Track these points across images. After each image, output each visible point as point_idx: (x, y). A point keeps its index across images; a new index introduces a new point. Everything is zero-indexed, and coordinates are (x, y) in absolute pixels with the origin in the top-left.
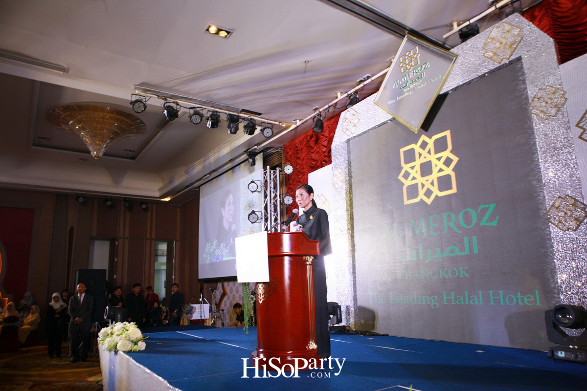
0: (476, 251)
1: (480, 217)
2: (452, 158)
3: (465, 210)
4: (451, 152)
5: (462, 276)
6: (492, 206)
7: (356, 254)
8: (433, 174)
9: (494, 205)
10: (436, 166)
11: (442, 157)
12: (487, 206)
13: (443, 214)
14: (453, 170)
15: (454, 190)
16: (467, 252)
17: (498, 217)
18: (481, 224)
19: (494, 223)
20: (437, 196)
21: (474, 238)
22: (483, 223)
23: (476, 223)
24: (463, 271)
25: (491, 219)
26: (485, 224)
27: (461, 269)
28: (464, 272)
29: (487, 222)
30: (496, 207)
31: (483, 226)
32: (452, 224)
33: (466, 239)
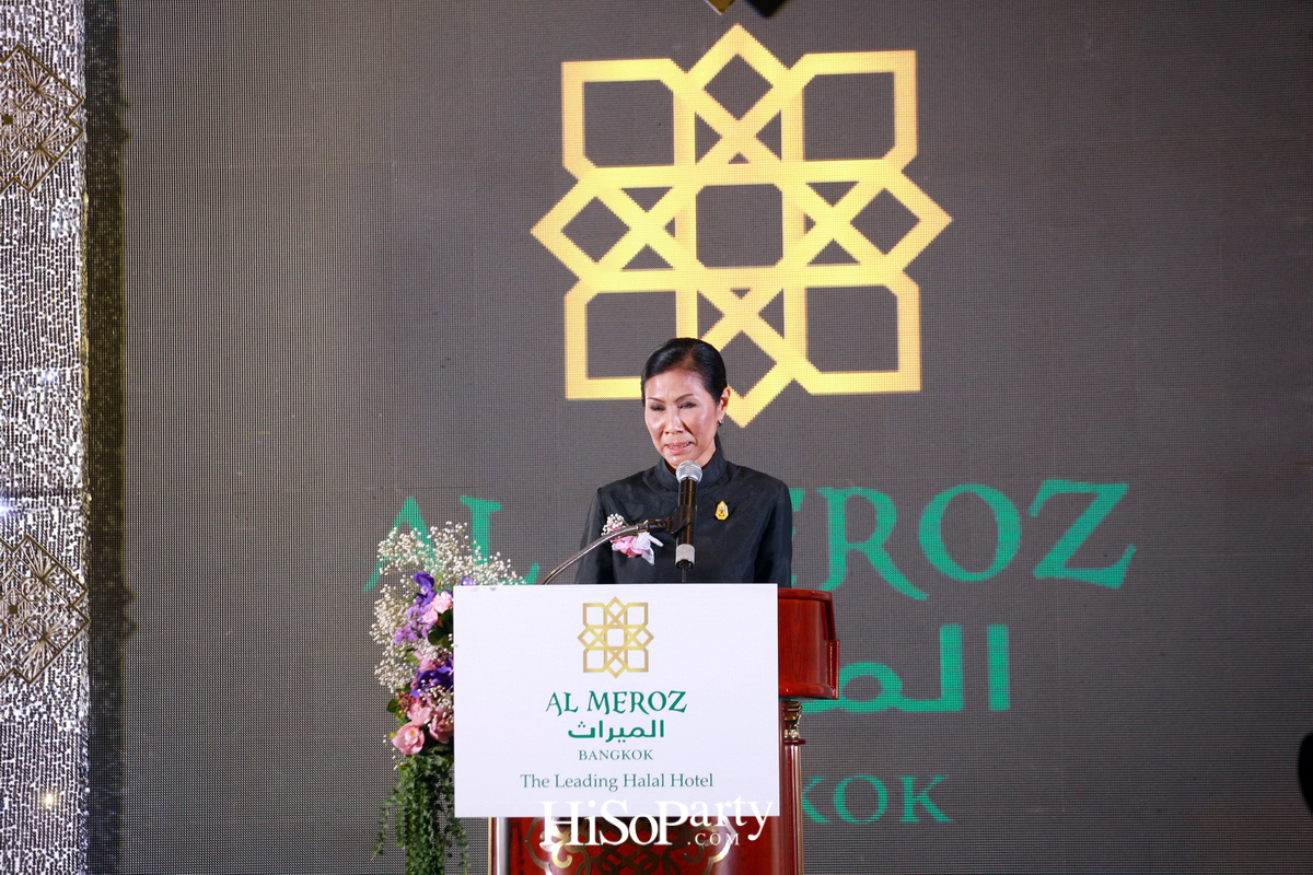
0: (999, 700)
1: (1039, 536)
2: (915, 210)
3: (959, 489)
4: (911, 171)
5: (909, 817)
6: (1109, 496)
7: (132, 654)
8: (781, 264)
9: (1121, 489)
10: (809, 224)
11: (850, 185)
12: (1082, 487)
13: (827, 492)
14: (913, 270)
15: (905, 377)
16: (951, 699)
17: (1130, 551)
18: (1041, 572)
19: (1111, 577)
20: (794, 388)
21: (998, 638)
22: (1053, 565)
23: (1013, 564)
24: (917, 792)
25: (1096, 552)
26: (1062, 573)
27: (908, 782)
28: (924, 799)
29: (1073, 563)
30: (1126, 502)
31: (1050, 583)
32: (875, 551)
33: (950, 639)
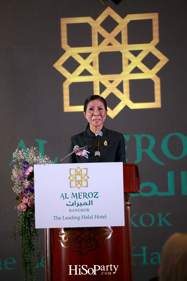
0: (185, 192)
2: (159, 57)
3: (172, 134)
4: (157, 47)
5: (160, 224)
8: (122, 73)
10: (130, 62)
11: (141, 51)
13: (136, 136)
14: (158, 74)
16: (171, 192)
20: (126, 107)
21: (184, 174)
24: (162, 217)
27: (160, 215)
28: (165, 220)
32: (149, 152)
33: (171, 175)
